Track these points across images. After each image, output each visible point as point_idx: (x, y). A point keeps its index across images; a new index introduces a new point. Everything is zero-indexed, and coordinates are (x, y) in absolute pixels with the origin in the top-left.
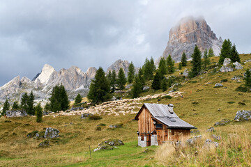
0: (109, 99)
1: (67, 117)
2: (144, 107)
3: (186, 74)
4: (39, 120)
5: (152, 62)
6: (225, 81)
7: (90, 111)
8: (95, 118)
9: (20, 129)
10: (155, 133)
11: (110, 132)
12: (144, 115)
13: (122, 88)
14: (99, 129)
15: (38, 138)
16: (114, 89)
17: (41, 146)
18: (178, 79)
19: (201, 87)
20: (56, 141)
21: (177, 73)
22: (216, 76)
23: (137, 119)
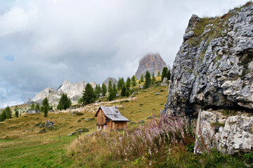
0: (93, 102)
1: (63, 114)
2: (100, 108)
3: (142, 87)
4: (46, 116)
5: (123, 79)
6: (162, 91)
7: (79, 110)
8: (80, 114)
9: (32, 121)
10: (106, 124)
11: (85, 123)
12: (100, 114)
13: (104, 95)
14: (79, 121)
15: (41, 127)
16: (99, 96)
17: (41, 132)
18: (137, 90)
19: (148, 95)
20: (51, 129)
21: (137, 86)
22: (158, 88)
23: (96, 115)
